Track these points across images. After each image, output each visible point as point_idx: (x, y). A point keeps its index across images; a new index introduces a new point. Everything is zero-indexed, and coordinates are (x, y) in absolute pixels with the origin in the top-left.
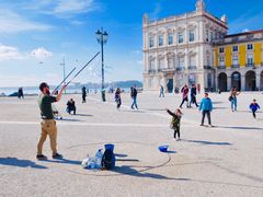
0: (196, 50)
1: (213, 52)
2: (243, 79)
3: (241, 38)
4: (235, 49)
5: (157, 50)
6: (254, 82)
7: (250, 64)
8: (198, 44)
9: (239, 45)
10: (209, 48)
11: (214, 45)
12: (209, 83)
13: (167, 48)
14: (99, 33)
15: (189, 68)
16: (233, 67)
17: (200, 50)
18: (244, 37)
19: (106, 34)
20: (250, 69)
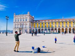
0: (27, 23)
1: (31, 24)
2: (38, 31)
3: (37, 21)
4: (36, 24)
5: (17, 22)
6: (40, 31)
7: (39, 27)
8: (28, 22)
9: (37, 23)
10: (30, 23)
11: (31, 22)
12: (30, 31)
13: (20, 22)
14: (6, 17)
15: (26, 27)
16: (35, 28)
17: (28, 23)
18: (38, 21)
19: (8, 17)
20: (39, 28)
